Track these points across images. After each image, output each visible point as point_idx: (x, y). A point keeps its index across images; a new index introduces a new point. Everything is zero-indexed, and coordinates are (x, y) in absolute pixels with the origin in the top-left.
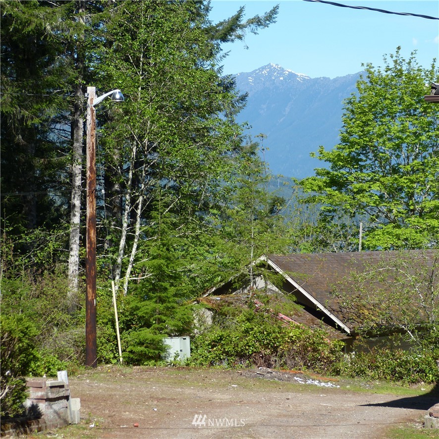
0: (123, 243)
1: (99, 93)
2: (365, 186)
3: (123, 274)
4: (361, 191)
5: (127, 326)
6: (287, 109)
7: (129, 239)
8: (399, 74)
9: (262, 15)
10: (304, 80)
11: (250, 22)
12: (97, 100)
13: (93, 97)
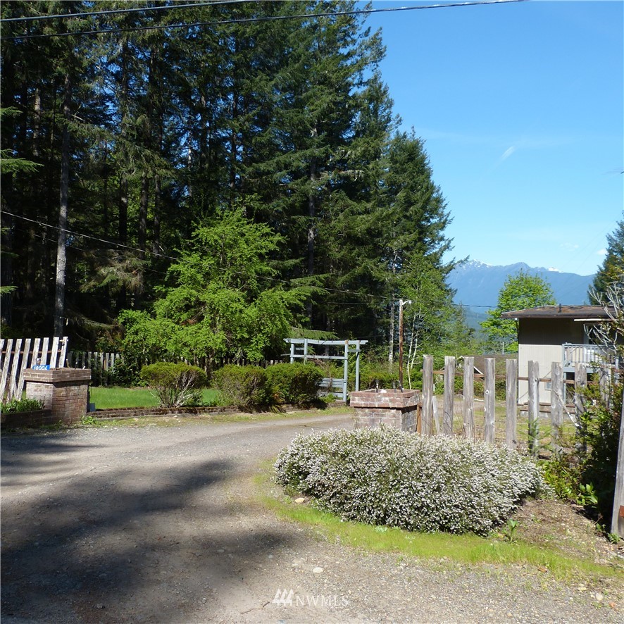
0: (410, 351)
1: (404, 301)
2: (508, 326)
3: (411, 362)
4: (506, 328)
5: (413, 380)
6: (482, 281)
7: (413, 350)
8: (522, 280)
9: (463, 259)
10: (490, 267)
11: (459, 262)
12: (403, 304)
13: (402, 303)
